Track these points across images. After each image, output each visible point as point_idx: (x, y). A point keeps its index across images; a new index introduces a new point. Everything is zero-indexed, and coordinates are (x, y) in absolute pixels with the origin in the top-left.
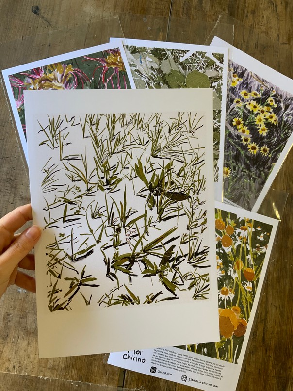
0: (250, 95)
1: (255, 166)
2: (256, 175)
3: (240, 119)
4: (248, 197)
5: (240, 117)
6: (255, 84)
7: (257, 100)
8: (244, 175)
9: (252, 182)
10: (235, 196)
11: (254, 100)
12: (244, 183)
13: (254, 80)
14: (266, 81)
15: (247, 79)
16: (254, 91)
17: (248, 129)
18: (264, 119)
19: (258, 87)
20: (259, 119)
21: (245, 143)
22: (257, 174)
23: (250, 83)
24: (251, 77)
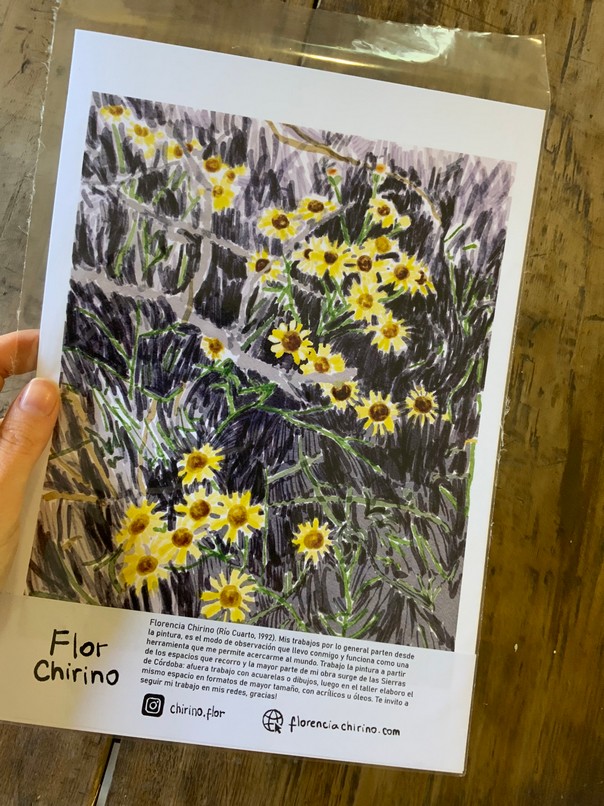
0: (299, 218)
1: (408, 476)
2: (422, 508)
3: (292, 324)
4: (427, 601)
5: (290, 319)
6: (302, 168)
7: (331, 229)
8: (381, 524)
9: (418, 538)
10: (379, 616)
11: (319, 233)
12: (390, 552)
13: (292, 149)
14: (339, 136)
15: (264, 158)
16: (306, 196)
17: (334, 350)
18: (380, 290)
19: (316, 175)
20: (360, 301)
21: (340, 406)
22: (426, 500)
23: (281, 171)
24: (276, 145)
